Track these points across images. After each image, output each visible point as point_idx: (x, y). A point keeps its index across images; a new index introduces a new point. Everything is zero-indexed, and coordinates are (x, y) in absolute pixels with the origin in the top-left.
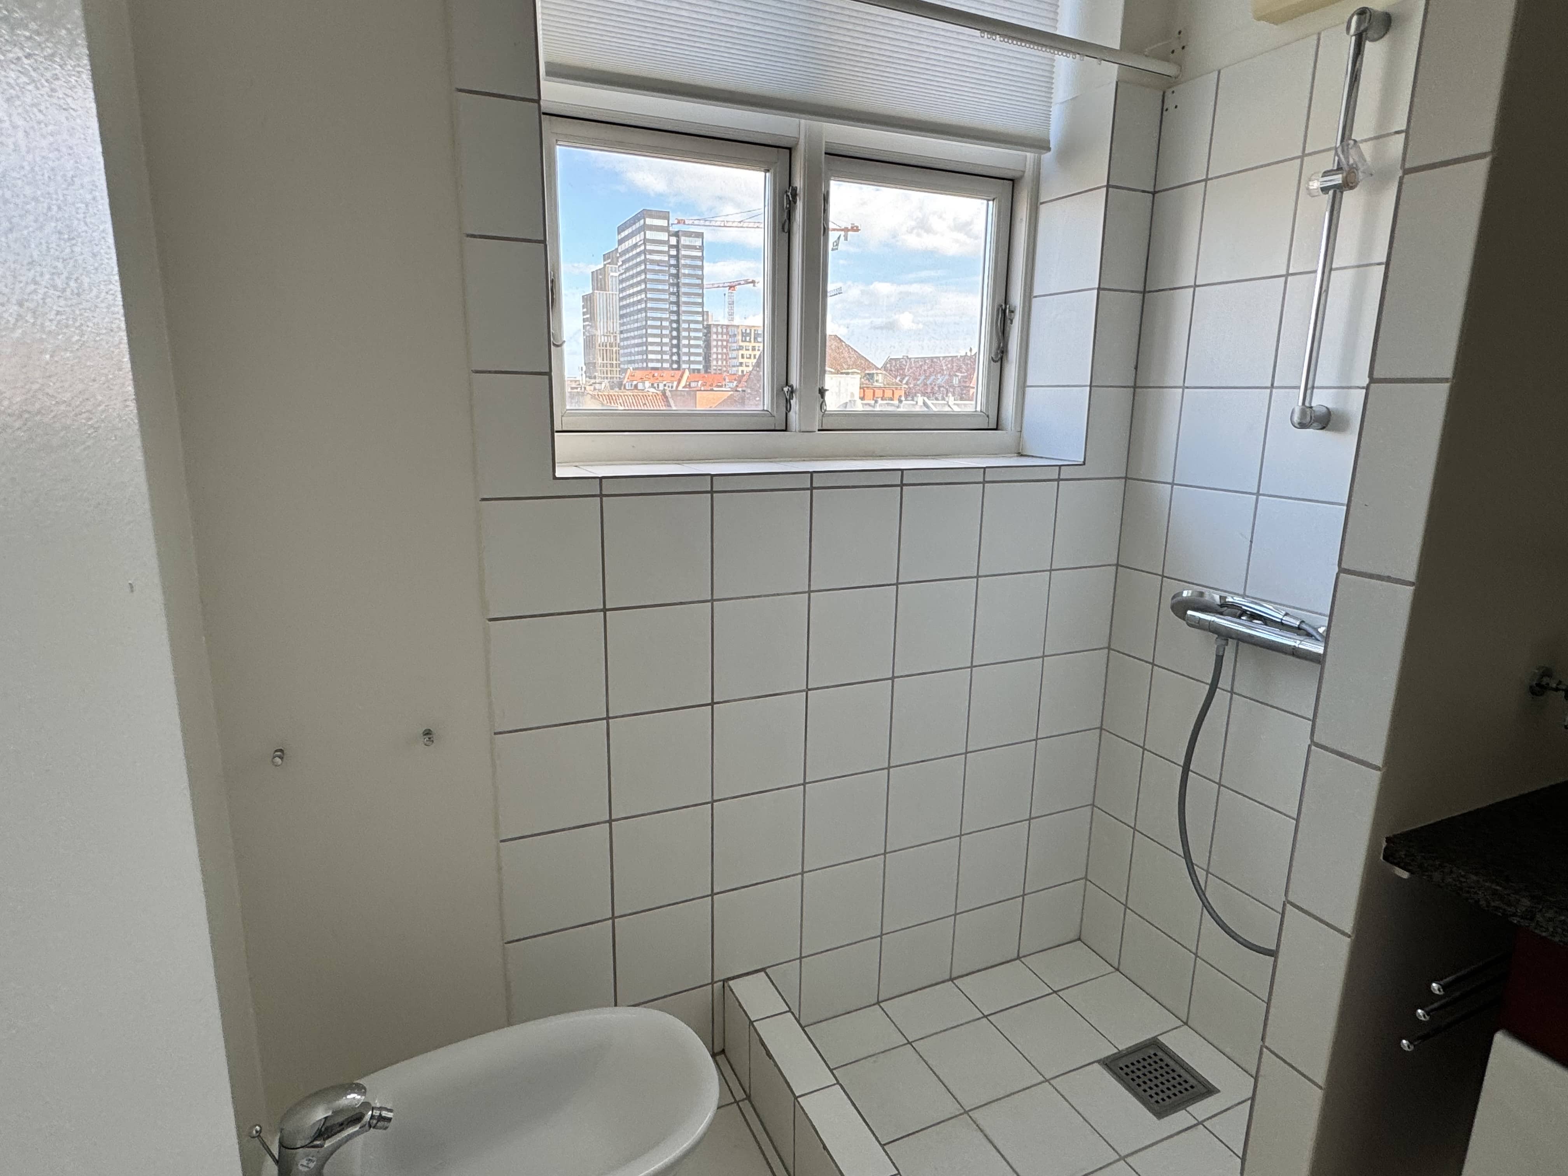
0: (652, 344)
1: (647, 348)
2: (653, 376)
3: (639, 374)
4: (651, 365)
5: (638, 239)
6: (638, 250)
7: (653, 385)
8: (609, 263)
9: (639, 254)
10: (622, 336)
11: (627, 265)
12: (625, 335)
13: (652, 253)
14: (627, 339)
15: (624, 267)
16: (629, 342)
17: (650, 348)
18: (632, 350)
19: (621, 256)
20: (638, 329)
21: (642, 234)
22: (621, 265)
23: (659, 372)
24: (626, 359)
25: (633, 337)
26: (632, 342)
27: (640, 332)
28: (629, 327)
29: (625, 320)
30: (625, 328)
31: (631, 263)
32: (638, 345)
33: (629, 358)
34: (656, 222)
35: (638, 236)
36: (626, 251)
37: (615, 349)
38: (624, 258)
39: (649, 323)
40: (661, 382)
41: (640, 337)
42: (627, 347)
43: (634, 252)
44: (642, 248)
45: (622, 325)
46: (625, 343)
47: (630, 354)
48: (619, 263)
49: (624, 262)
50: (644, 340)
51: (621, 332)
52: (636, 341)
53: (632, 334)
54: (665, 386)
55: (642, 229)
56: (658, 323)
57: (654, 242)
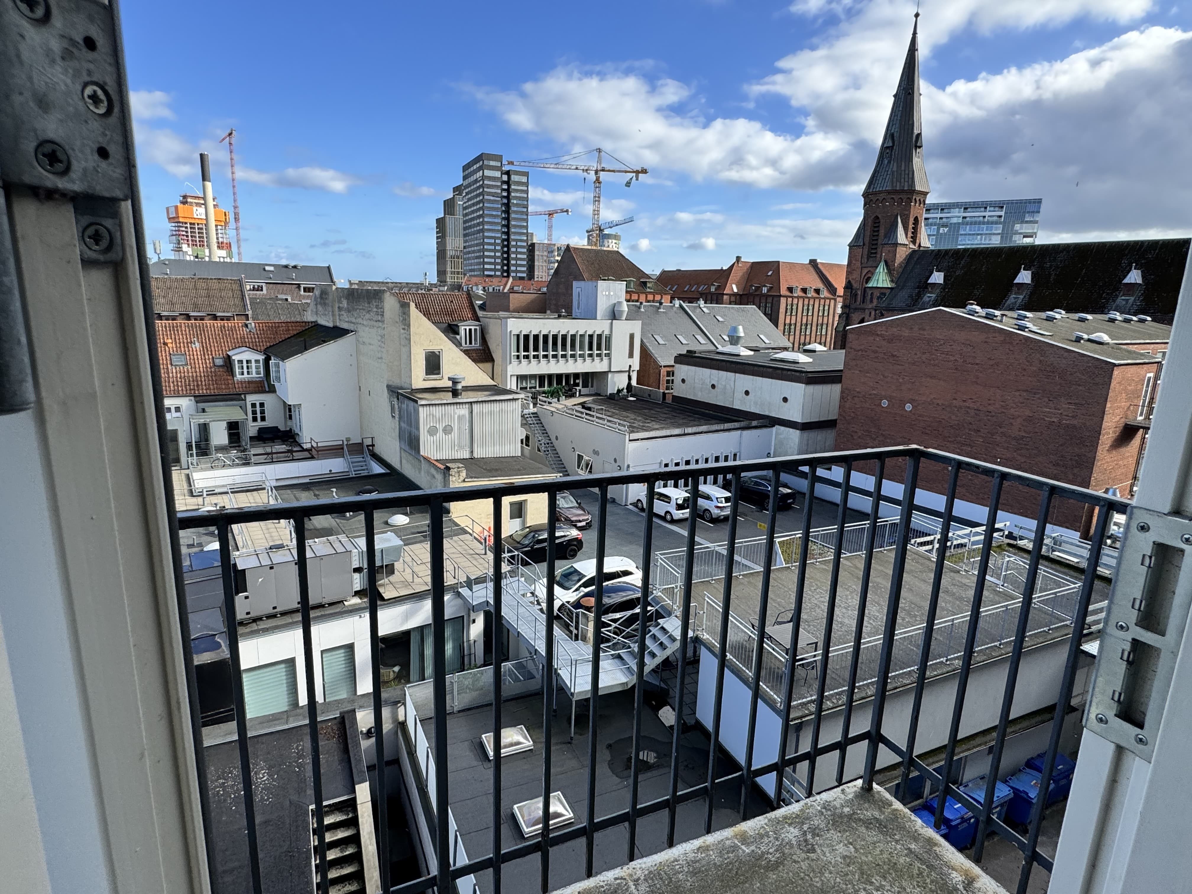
0: (488, 257)
1: (484, 260)
2: (485, 281)
3: (474, 280)
4: (485, 273)
5: (478, 176)
7: (484, 288)
8: (457, 195)
9: (478, 188)
10: (465, 250)
11: (470, 196)
12: (467, 250)
13: (489, 186)
14: (469, 253)
15: (467, 197)
16: (470, 255)
17: (486, 260)
18: (473, 261)
19: (465, 189)
20: (477, 245)
21: (481, 172)
22: (465, 196)
23: (490, 278)
24: (468, 268)
25: (474, 252)
26: (473, 255)
27: (478, 248)
28: (470, 243)
29: (467, 238)
30: (467, 244)
31: (472, 195)
32: (477, 257)
33: (470, 268)
34: (492, 163)
35: (478, 174)
36: (469, 185)
37: (460, 260)
38: (467, 190)
39: (486, 240)
40: (490, 286)
41: (479, 251)
42: (469, 259)
43: (475, 186)
44: (481, 183)
45: (465, 242)
46: (467, 256)
47: (471, 265)
48: (464, 194)
49: (467, 194)
50: (482, 254)
51: (465, 247)
52: (476, 255)
53: (473, 249)
54: (494, 289)
55: (481, 168)
56: (493, 241)
57: (490, 178)
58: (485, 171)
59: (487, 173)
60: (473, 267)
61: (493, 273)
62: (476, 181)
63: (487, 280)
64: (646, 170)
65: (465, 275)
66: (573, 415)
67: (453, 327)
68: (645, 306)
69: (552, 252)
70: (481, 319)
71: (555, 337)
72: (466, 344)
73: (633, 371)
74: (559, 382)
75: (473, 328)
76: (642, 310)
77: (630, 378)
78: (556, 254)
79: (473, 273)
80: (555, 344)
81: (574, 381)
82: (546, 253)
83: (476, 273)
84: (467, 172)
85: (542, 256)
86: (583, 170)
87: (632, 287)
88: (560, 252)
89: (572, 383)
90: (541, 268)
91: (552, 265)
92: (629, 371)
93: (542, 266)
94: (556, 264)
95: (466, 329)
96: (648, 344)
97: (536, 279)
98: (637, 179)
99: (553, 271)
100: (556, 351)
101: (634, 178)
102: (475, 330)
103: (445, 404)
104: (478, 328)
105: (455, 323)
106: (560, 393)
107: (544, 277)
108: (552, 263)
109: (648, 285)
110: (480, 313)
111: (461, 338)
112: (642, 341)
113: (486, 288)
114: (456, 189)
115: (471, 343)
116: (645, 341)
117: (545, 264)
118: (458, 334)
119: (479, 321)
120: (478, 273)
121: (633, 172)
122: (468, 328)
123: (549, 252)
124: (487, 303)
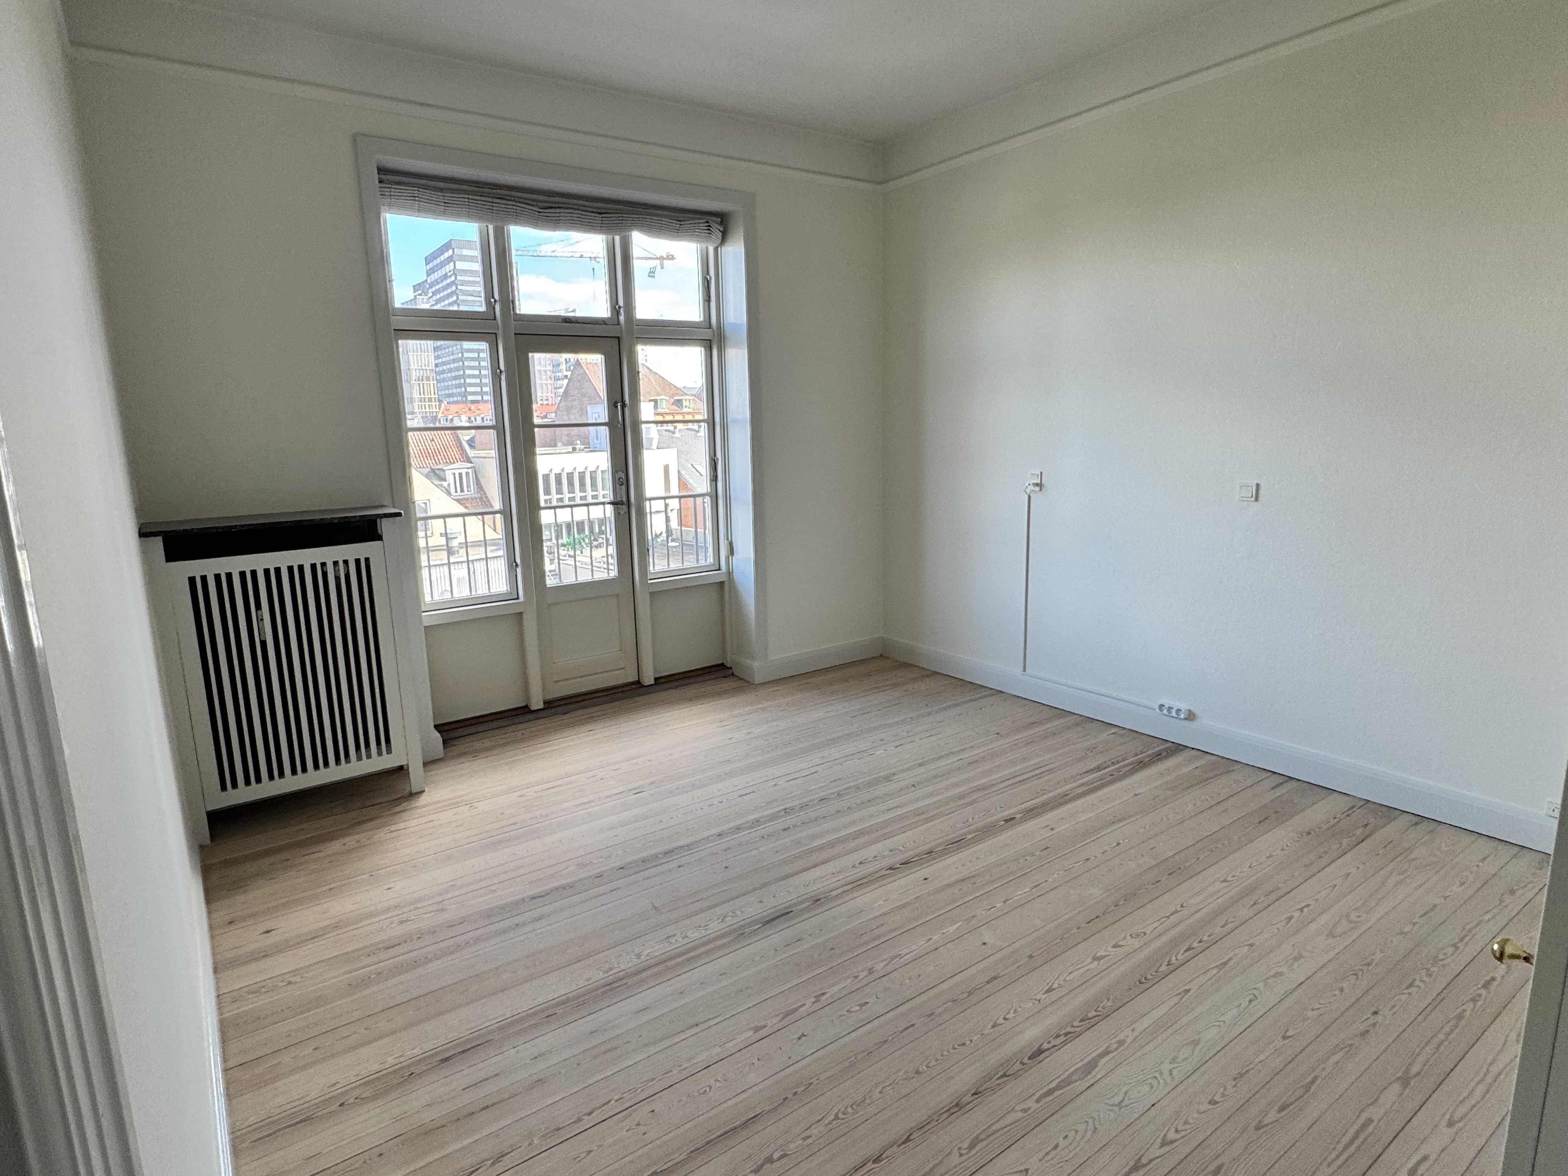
0: (470, 376)
1: (465, 381)
2: (470, 409)
3: (454, 408)
4: (470, 398)
5: (448, 270)
6: (449, 281)
7: (469, 418)
8: (420, 295)
9: (449, 286)
10: (437, 369)
11: (438, 296)
12: (441, 369)
13: (463, 283)
14: (443, 372)
15: (434, 298)
16: (445, 375)
17: (468, 381)
18: (450, 383)
19: (431, 287)
20: (454, 361)
21: (452, 264)
22: (431, 297)
23: (476, 405)
24: (443, 392)
25: (450, 371)
26: (449, 375)
27: (456, 365)
28: (444, 359)
29: (440, 353)
30: (440, 360)
31: (442, 294)
32: (456, 378)
33: (447, 392)
34: (466, 252)
35: (447, 267)
36: (437, 282)
37: (432, 382)
38: (434, 289)
39: (465, 355)
40: (479, 415)
41: (457, 369)
42: (444, 380)
43: (445, 283)
44: (453, 278)
45: (437, 357)
46: (442, 376)
47: (448, 388)
48: (430, 295)
49: (434, 294)
50: (462, 372)
51: (436, 365)
52: (453, 374)
53: (448, 366)
54: (483, 418)
55: (450, 259)
56: (476, 355)
57: (465, 272)
58: (457, 263)
59: (460, 265)
60: (451, 391)
61: (479, 398)
62: (446, 276)
63: (472, 408)
64: (672, 256)
65: (440, 401)
66: (600, 568)
67: (437, 472)
68: (680, 431)
69: (558, 365)
70: (473, 460)
71: (570, 476)
72: (456, 492)
73: (672, 510)
74: (581, 530)
75: (464, 471)
76: (677, 435)
77: (668, 520)
78: (564, 368)
79: (451, 399)
80: (571, 483)
81: (600, 527)
82: (549, 368)
83: (455, 399)
84: (431, 265)
85: (545, 371)
86: (590, 258)
87: (664, 407)
88: (568, 365)
89: (597, 530)
90: (545, 387)
91: (559, 382)
92: (666, 511)
93: (547, 384)
94: (566, 381)
95: (454, 474)
96: (687, 477)
97: (540, 402)
98: (662, 268)
99: (561, 391)
100: (573, 492)
101: (659, 267)
102: (467, 474)
103: (439, 565)
104: (470, 471)
105: (440, 467)
106: (583, 544)
107: (550, 399)
108: (559, 379)
109: (684, 404)
110: (471, 453)
111: (449, 485)
112: (679, 472)
113: (473, 419)
114: (415, 288)
115: (462, 491)
116: (683, 472)
117: (550, 382)
118: (445, 480)
119: (472, 463)
120: (459, 398)
121: (657, 258)
122: (457, 472)
123: (553, 366)
124: (476, 438)
